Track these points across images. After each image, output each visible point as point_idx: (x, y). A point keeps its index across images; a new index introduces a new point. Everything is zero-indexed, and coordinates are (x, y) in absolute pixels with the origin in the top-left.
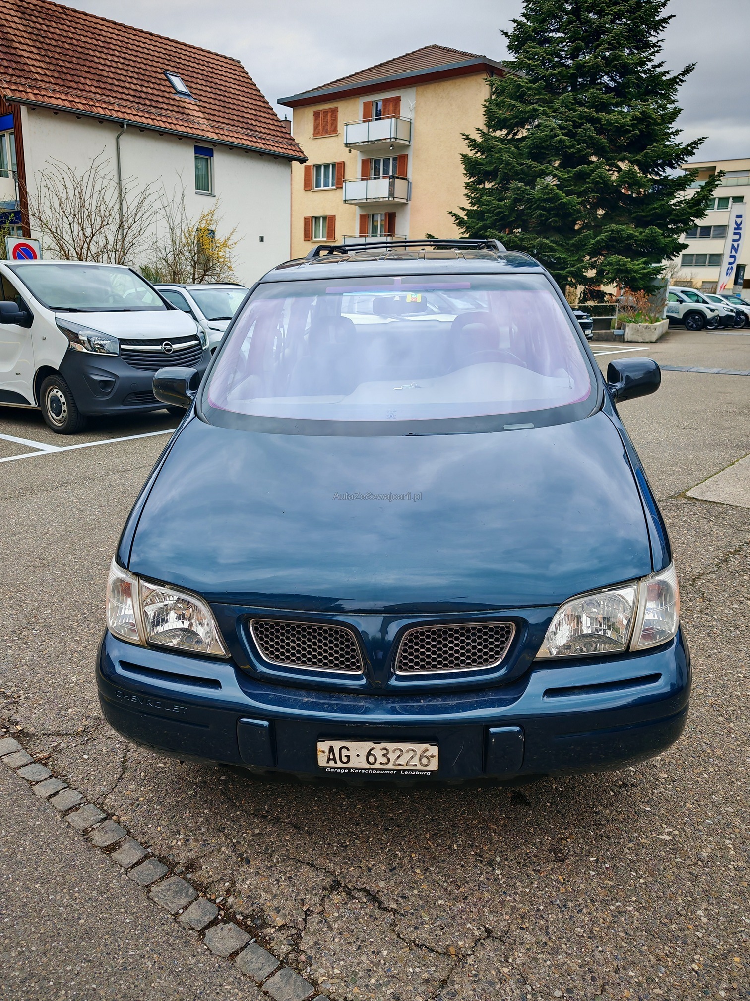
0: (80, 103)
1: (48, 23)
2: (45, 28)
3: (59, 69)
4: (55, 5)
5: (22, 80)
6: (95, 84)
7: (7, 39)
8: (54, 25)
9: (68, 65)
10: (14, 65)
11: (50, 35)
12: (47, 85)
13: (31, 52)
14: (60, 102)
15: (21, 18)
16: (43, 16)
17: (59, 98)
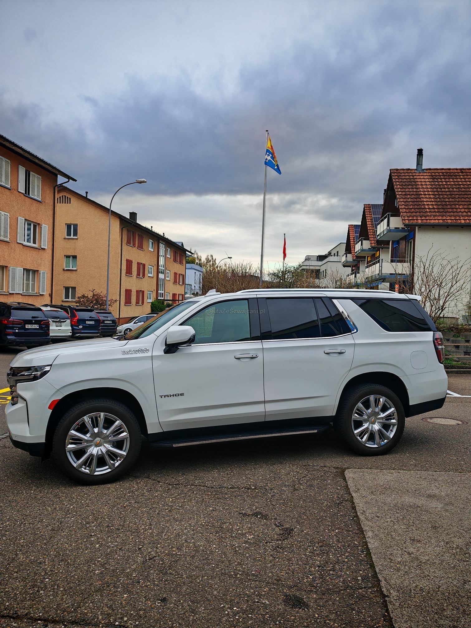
0: (450, 219)
1: (447, 180)
2: (444, 183)
3: (444, 203)
4: (457, 169)
5: (418, 214)
6: (466, 207)
7: (417, 195)
8: (451, 180)
9: (451, 200)
10: (416, 207)
11: (446, 186)
12: (432, 214)
13: (430, 198)
14: (437, 221)
15: (431, 182)
16: (446, 177)
17: (437, 219)
